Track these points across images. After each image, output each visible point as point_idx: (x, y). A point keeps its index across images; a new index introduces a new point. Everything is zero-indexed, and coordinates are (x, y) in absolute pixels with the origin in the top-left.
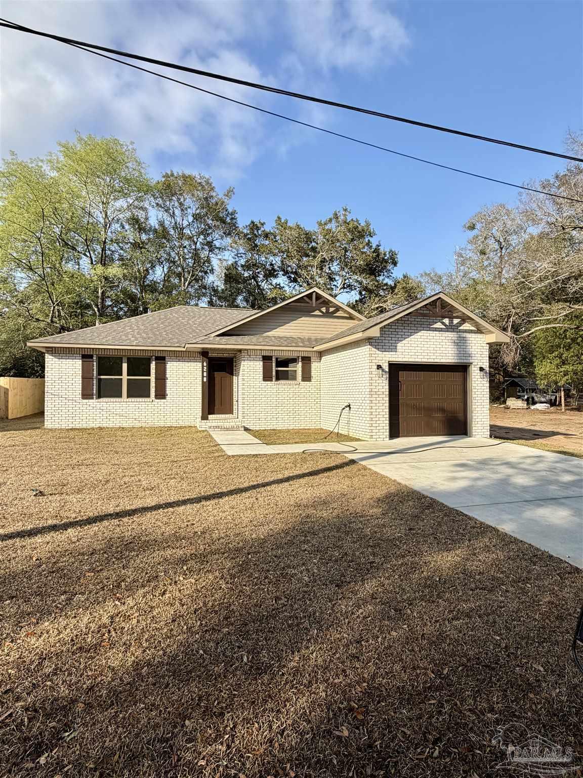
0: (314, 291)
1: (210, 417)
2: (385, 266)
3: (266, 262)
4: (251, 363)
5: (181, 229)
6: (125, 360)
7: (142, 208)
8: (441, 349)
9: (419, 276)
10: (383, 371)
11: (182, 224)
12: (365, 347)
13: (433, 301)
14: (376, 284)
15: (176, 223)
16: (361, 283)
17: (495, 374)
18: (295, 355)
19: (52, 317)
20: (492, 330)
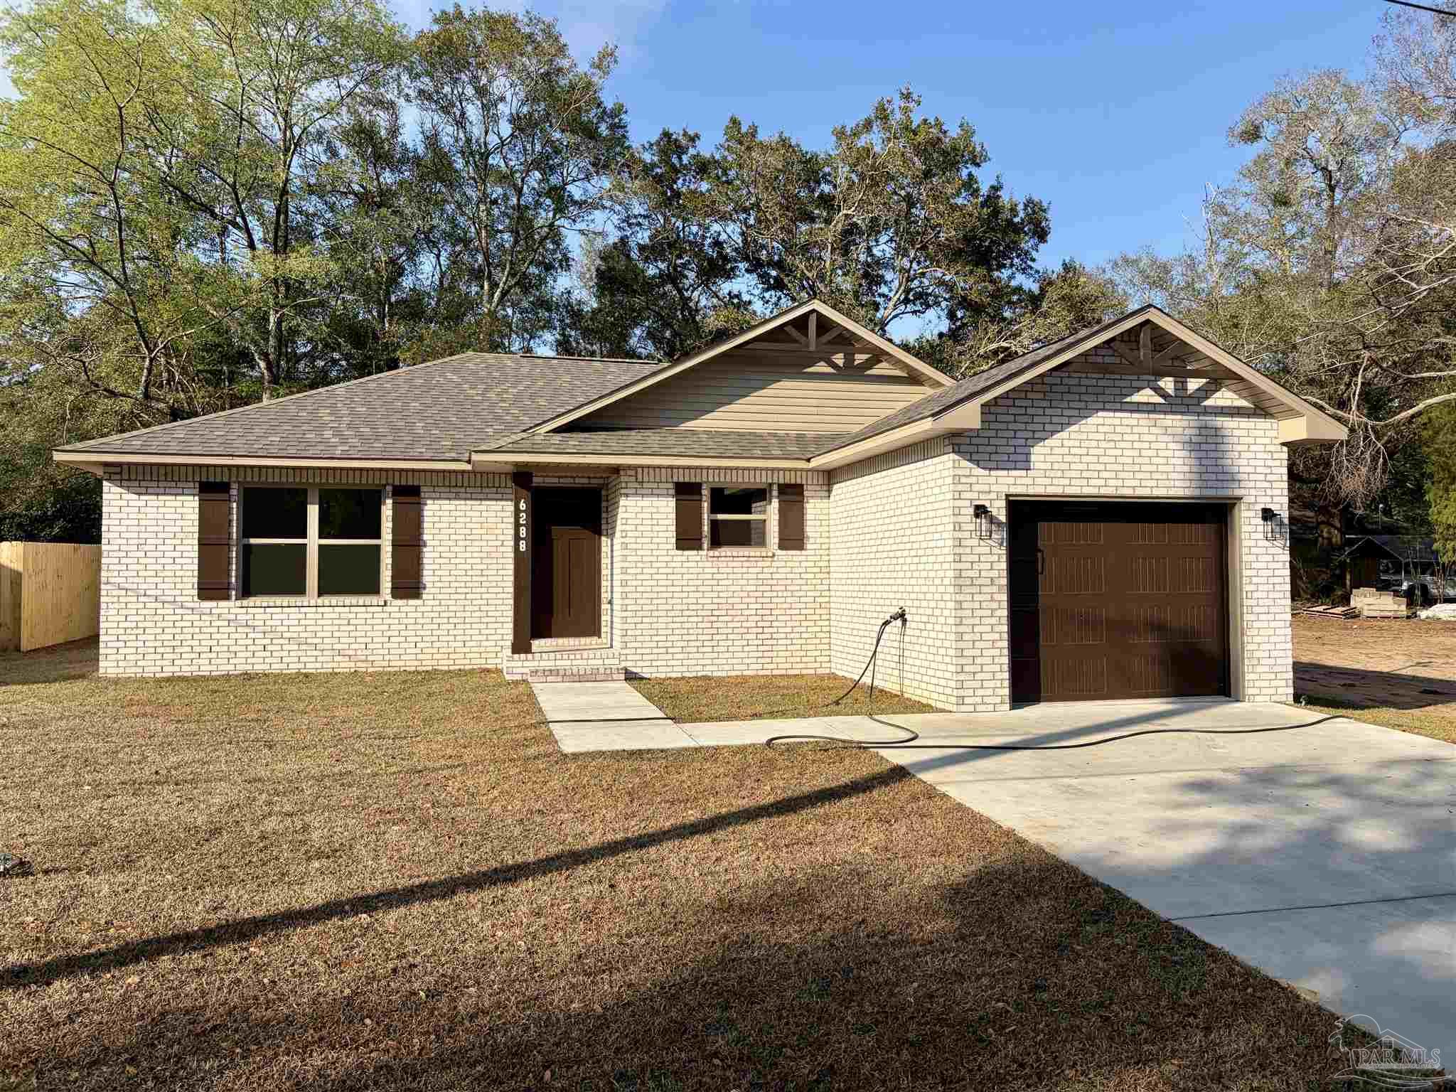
0: (814, 311)
1: (537, 644)
2: (1015, 242)
3: (704, 238)
4: (646, 502)
5: (481, 154)
6: (313, 495)
7: (381, 104)
8: (1155, 460)
9: (1108, 267)
10: (991, 523)
11: (485, 143)
12: (946, 457)
13: (1130, 331)
14: (991, 288)
15: (468, 141)
16: (950, 287)
17: (1319, 524)
18: (762, 480)
19: (146, 388)
20: (1294, 406)
